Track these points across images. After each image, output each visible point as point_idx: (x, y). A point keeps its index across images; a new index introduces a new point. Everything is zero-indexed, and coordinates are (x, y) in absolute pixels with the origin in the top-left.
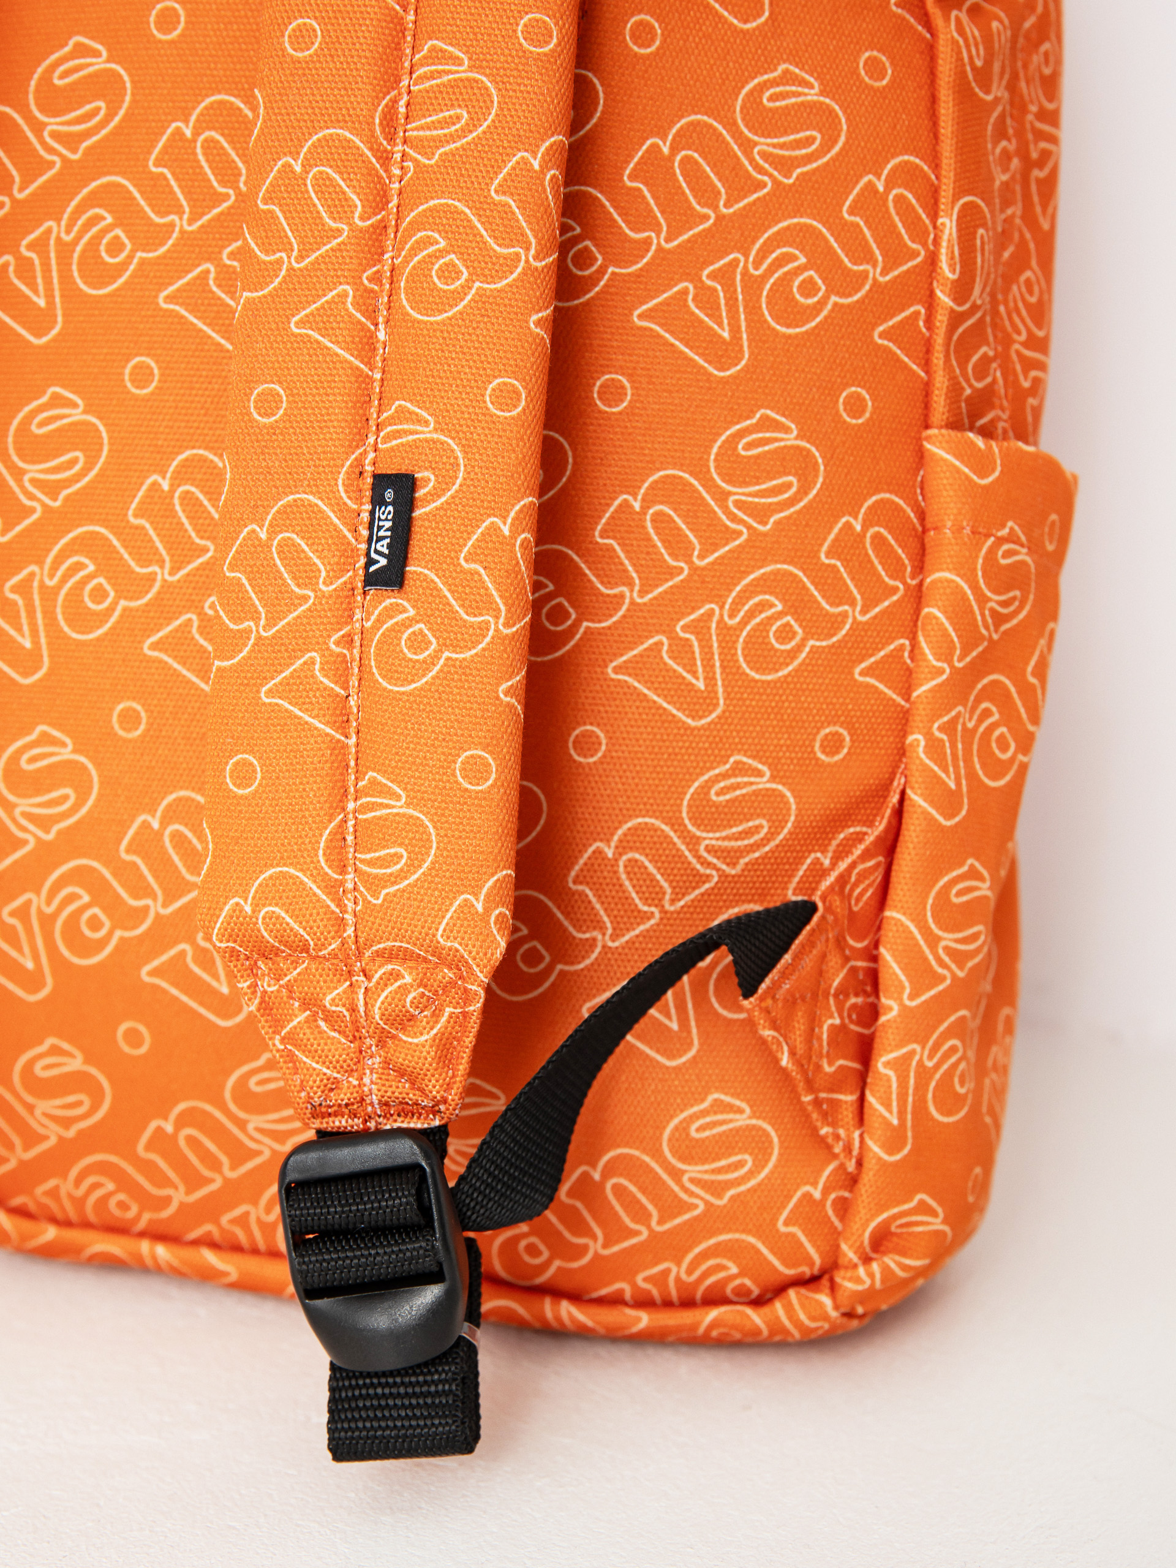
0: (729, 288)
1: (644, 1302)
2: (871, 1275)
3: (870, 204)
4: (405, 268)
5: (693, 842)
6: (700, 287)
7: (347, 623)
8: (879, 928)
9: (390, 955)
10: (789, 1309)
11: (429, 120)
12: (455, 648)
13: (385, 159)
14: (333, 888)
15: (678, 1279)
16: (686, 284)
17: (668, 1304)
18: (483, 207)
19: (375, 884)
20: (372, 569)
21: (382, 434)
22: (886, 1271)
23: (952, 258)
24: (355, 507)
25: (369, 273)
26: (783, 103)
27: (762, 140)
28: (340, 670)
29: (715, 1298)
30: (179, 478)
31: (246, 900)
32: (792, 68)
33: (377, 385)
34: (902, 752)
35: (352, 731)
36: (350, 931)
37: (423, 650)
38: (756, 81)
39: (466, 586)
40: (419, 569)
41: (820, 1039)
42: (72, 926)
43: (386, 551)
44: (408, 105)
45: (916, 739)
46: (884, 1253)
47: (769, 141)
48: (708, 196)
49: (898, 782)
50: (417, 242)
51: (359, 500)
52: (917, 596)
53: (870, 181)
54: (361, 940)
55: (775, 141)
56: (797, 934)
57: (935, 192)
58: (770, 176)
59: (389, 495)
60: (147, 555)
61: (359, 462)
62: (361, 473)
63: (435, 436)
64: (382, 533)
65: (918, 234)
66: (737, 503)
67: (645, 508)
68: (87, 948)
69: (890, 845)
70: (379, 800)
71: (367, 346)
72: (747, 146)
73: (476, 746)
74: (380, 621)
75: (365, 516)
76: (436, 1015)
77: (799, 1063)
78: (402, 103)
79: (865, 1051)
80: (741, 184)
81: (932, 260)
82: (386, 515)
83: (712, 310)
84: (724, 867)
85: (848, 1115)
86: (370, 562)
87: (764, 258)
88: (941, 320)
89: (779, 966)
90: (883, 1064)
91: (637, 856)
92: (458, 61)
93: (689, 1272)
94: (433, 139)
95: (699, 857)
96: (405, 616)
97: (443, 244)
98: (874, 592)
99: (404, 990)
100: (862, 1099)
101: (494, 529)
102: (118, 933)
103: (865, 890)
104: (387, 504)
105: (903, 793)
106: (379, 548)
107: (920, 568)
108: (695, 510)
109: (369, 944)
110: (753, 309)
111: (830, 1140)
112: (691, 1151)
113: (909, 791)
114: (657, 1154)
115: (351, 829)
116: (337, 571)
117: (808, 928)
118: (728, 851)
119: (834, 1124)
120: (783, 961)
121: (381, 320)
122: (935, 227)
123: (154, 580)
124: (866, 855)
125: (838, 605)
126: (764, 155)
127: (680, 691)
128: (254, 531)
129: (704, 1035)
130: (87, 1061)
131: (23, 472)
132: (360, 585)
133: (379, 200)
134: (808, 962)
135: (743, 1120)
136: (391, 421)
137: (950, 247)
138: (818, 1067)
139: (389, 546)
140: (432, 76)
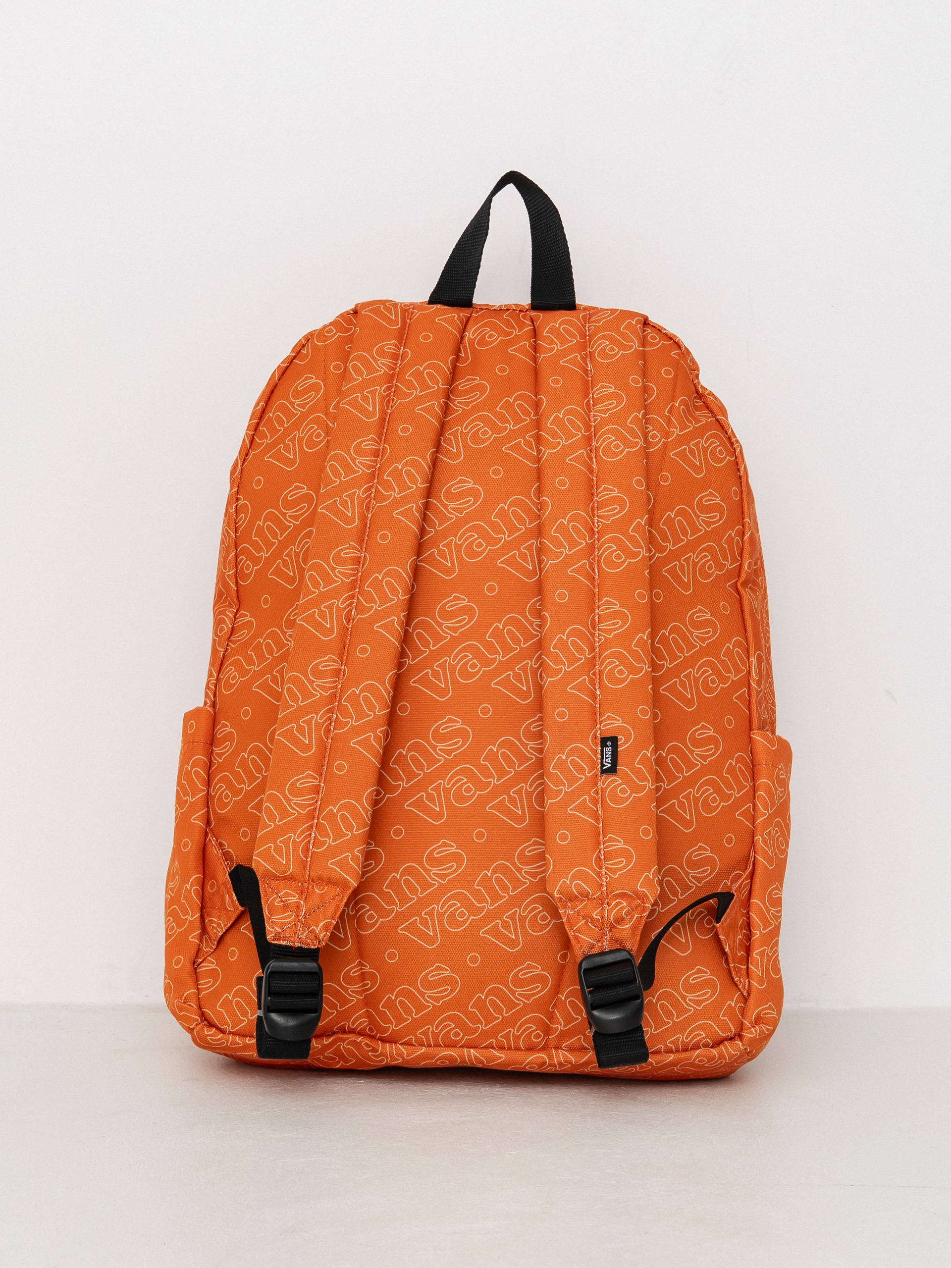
0: (689, 681)
1: (669, 1051)
2: (756, 1031)
3: (729, 653)
4: (604, 671)
5: (687, 874)
6: (681, 680)
7: (596, 787)
8: (749, 906)
9: (617, 896)
10: (726, 1047)
11: (608, 623)
12: (636, 793)
13: (593, 635)
14: (598, 874)
15: (683, 1041)
16: (676, 679)
17: (677, 1051)
18: (630, 651)
19: (614, 871)
20: (604, 768)
21: (602, 725)
22: (761, 1030)
23: (756, 672)
24: (595, 748)
25: (592, 672)
26: (700, 619)
27: (695, 631)
28: (595, 802)
29: (696, 1047)
30: (500, 746)
31: (567, 879)
32: (701, 607)
33: (598, 708)
34: (753, 843)
35: (601, 822)
36: (605, 888)
37: (625, 794)
38: (691, 612)
39: (637, 772)
40: (621, 768)
41: (736, 942)
42: (452, 916)
43: (610, 762)
44: (598, 618)
45: (758, 837)
46: (760, 1024)
47: (697, 632)
48: (681, 650)
49: (752, 854)
50: (608, 662)
51: (596, 746)
52: (754, 789)
53: (728, 646)
54: (609, 891)
55: (699, 632)
56: (730, 903)
57: (748, 650)
58: (699, 643)
59: (609, 743)
60: (489, 775)
61: (595, 734)
62: (596, 737)
63: (622, 724)
64: (607, 756)
65: (744, 665)
66: (696, 754)
67: (667, 756)
68: (459, 924)
69: (752, 875)
70: (613, 844)
71: (594, 696)
72: (691, 633)
73: (646, 824)
74: (609, 785)
75: (599, 751)
76: (632, 918)
77: (730, 950)
78: (597, 617)
79: (748, 950)
80: (691, 646)
81: (749, 672)
82: (608, 751)
83: (685, 688)
84: (697, 884)
85: (744, 973)
86: (603, 765)
87: (699, 671)
88: (754, 693)
89: (726, 913)
90: (755, 954)
91: (669, 879)
92: (616, 605)
93: (687, 1038)
94: (610, 629)
95: (689, 880)
96: (617, 783)
97: (618, 663)
98: (741, 787)
99: (622, 908)
100: (748, 968)
101: (645, 754)
102: (472, 917)
103: (745, 892)
104: (608, 747)
105: (755, 857)
106: (607, 760)
107: (753, 779)
108: (684, 757)
109: (611, 893)
110: (697, 689)
111: (738, 983)
112: (690, 988)
113: (756, 856)
114: (678, 991)
115: (603, 854)
116: (591, 769)
117: (733, 901)
118: (699, 878)
119: (739, 977)
120: (727, 911)
121: (597, 688)
122: (749, 661)
123: (491, 784)
124: (746, 879)
125: (730, 791)
126: (696, 636)
127: (681, 820)
128: (560, 757)
129: (694, 946)
130: (452, 971)
131: (436, 746)
132: (600, 774)
133: (592, 649)
134: (733, 913)
135: (707, 976)
136: (605, 720)
137: (755, 668)
138: (736, 953)
139: (611, 760)
140: (606, 609)
